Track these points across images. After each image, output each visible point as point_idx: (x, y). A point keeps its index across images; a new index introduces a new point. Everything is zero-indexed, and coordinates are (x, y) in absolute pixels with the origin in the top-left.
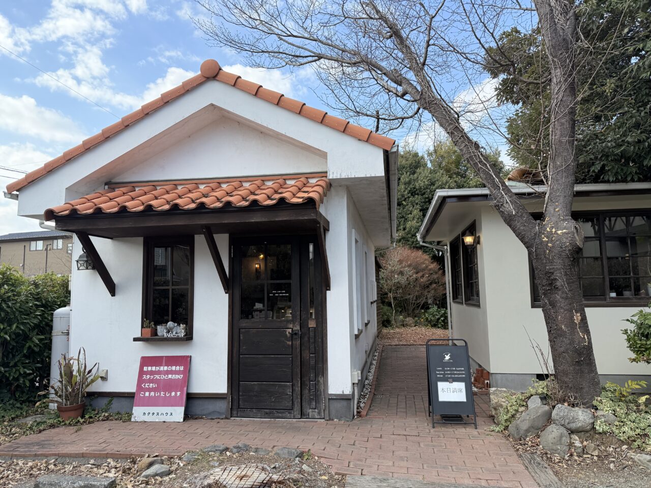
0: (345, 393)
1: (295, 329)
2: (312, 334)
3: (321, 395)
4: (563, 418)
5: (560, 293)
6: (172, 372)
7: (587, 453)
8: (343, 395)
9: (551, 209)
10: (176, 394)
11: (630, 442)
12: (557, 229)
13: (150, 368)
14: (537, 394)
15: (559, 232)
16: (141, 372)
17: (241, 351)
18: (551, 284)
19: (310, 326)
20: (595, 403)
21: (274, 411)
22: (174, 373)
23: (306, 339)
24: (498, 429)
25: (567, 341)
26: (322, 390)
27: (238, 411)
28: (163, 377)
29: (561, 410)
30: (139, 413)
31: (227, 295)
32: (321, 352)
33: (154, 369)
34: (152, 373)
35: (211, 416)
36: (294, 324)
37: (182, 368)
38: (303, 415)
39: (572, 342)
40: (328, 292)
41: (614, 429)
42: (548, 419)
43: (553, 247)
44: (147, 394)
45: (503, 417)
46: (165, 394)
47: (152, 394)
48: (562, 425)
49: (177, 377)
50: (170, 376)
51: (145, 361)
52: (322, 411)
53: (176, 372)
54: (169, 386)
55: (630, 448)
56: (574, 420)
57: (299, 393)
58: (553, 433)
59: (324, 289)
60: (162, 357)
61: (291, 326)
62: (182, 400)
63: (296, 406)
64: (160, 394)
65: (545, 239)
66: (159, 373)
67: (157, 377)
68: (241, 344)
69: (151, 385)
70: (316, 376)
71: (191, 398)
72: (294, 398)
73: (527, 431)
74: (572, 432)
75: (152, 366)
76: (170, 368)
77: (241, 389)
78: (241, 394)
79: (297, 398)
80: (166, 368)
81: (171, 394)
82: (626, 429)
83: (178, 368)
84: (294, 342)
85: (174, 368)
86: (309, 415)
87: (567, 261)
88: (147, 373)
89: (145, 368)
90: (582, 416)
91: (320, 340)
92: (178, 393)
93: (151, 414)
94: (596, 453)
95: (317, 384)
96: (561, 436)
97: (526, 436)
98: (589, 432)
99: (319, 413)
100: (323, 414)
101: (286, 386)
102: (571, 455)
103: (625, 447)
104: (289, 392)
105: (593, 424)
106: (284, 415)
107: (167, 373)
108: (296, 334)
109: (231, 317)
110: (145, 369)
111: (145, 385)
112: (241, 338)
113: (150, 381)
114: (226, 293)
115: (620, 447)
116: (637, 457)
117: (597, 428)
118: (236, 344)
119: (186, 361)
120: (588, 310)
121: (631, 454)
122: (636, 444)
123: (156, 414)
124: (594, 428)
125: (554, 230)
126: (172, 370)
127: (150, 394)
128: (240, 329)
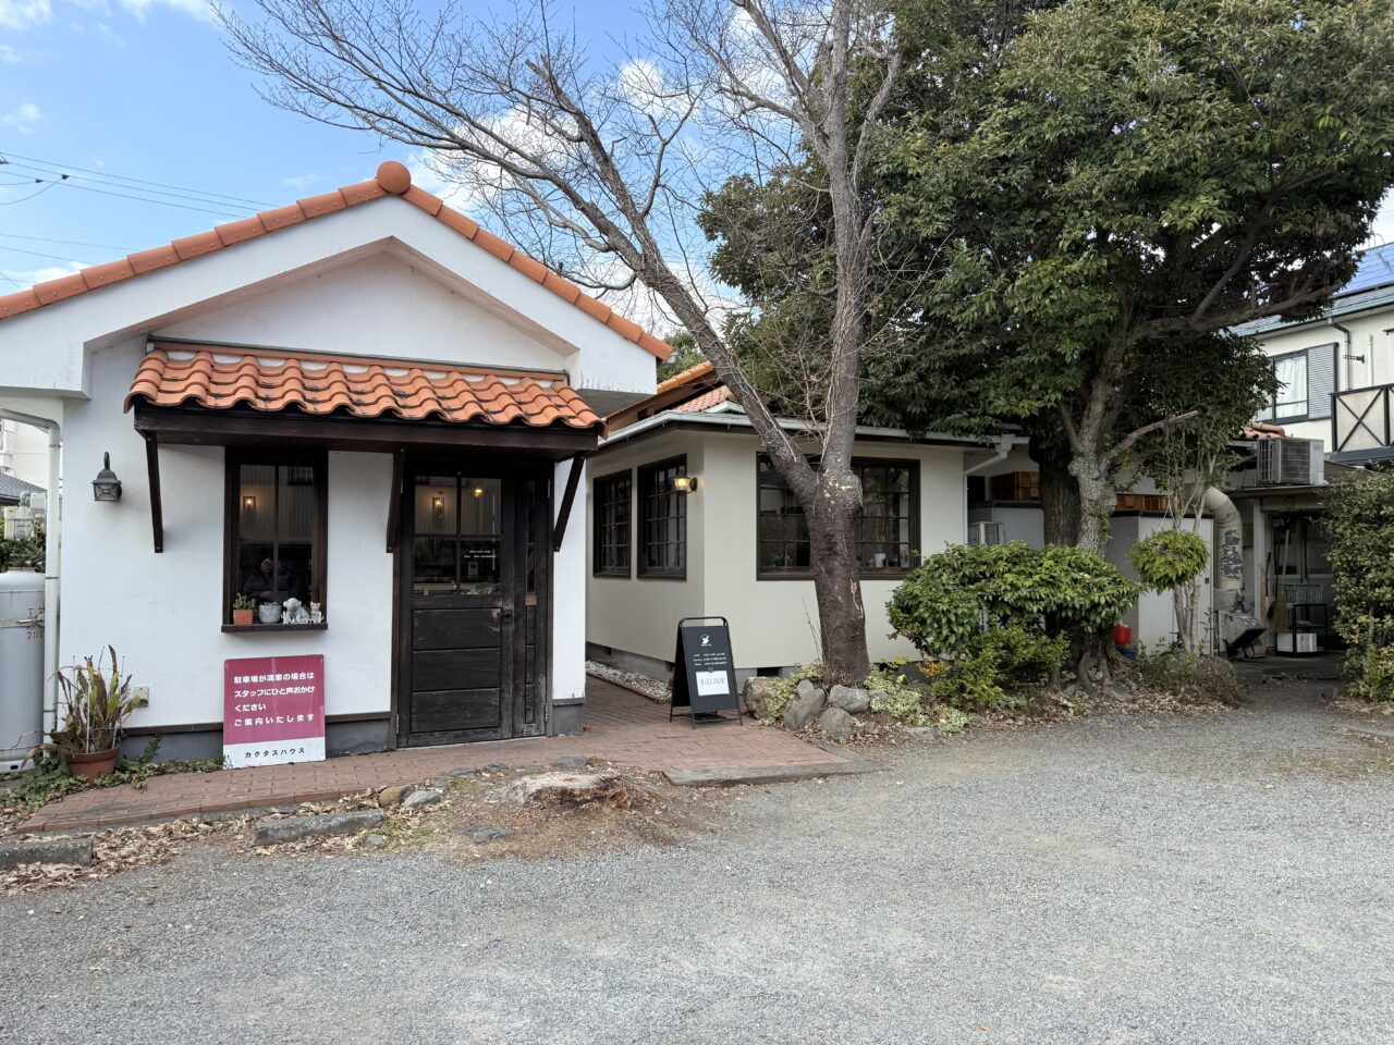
0: (576, 697)
1: (506, 608)
2: (530, 616)
3: (541, 702)
4: (841, 699)
5: (839, 558)
6: (292, 683)
7: (868, 733)
8: (573, 699)
9: (831, 458)
10: (306, 718)
11: (902, 719)
12: (841, 484)
13: (246, 679)
14: (806, 678)
15: (843, 488)
16: (230, 688)
17: (415, 644)
18: (830, 549)
19: (527, 604)
20: (866, 682)
21: (470, 732)
22: (297, 685)
23: (521, 622)
24: (767, 722)
25: (842, 614)
26: (543, 696)
27: (408, 739)
28: (275, 692)
29: (837, 691)
30: (236, 754)
31: (391, 555)
32: (543, 642)
33: (255, 679)
34: (251, 686)
35: (364, 750)
36: (505, 600)
37: (311, 676)
38: (515, 733)
39: (848, 615)
40: (556, 554)
41: (888, 707)
42: (825, 703)
43: (836, 505)
44: (248, 722)
45: (773, 707)
46: (285, 720)
47: (259, 721)
48: (841, 707)
49: (304, 690)
50: (289, 690)
51: (234, 668)
52: (543, 724)
53: (300, 683)
54: (290, 706)
55: (903, 724)
56: (852, 700)
57: (510, 702)
58: (835, 716)
59: (551, 548)
60: (270, 659)
61: (500, 604)
62: (319, 726)
63: (505, 721)
64: (275, 720)
65: (828, 495)
66: (267, 685)
67: (263, 692)
68: (416, 634)
69: (255, 706)
70: (535, 675)
71: (334, 724)
72: (503, 710)
73: (806, 718)
74: (853, 713)
75: (250, 675)
76: (287, 677)
77: (414, 703)
78: (414, 710)
79: (508, 710)
80: (279, 677)
81: (296, 719)
82: (898, 706)
83: (303, 675)
84: (505, 629)
85: (295, 676)
86: (522, 732)
87: (848, 520)
88: (242, 687)
89: (236, 678)
90: (859, 696)
91: (542, 624)
92: (310, 717)
93: (262, 754)
94: (876, 731)
95: (536, 685)
96: (844, 718)
97: (805, 724)
98: (865, 712)
99: (538, 728)
100: (543, 729)
101: (490, 693)
102: (855, 735)
103: (899, 724)
104: (494, 701)
105: (869, 703)
106: (486, 735)
107: (283, 684)
108: (508, 616)
109: (398, 590)
110: (237, 680)
111: (241, 708)
112: (416, 624)
113: (250, 700)
114: (388, 551)
115: (895, 724)
116: (912, 731)
117: (873, 707)
118: (406, 634)
119: (315, 663)
120: (862, 583)
121: (906, 729)
122: (909, 718)
123: (271, 753)
124: (870, 708)
125: (837, 485)
126: (291, 680)
127: (253, 722)
128: (412, 611)
